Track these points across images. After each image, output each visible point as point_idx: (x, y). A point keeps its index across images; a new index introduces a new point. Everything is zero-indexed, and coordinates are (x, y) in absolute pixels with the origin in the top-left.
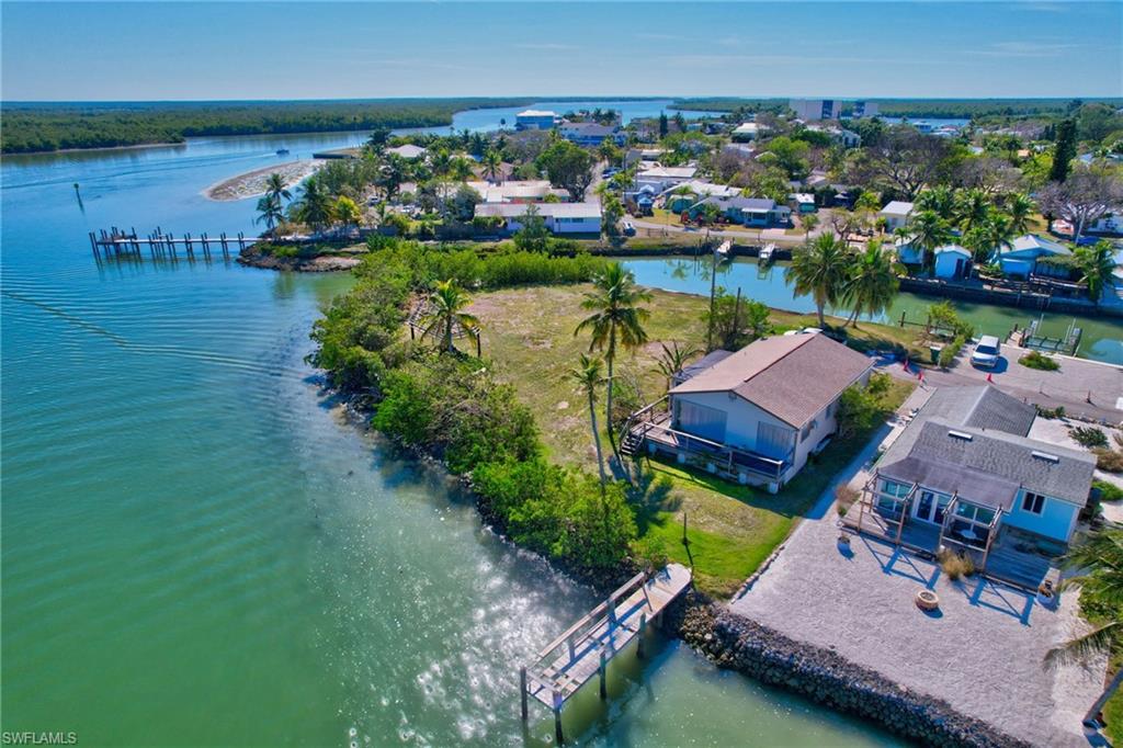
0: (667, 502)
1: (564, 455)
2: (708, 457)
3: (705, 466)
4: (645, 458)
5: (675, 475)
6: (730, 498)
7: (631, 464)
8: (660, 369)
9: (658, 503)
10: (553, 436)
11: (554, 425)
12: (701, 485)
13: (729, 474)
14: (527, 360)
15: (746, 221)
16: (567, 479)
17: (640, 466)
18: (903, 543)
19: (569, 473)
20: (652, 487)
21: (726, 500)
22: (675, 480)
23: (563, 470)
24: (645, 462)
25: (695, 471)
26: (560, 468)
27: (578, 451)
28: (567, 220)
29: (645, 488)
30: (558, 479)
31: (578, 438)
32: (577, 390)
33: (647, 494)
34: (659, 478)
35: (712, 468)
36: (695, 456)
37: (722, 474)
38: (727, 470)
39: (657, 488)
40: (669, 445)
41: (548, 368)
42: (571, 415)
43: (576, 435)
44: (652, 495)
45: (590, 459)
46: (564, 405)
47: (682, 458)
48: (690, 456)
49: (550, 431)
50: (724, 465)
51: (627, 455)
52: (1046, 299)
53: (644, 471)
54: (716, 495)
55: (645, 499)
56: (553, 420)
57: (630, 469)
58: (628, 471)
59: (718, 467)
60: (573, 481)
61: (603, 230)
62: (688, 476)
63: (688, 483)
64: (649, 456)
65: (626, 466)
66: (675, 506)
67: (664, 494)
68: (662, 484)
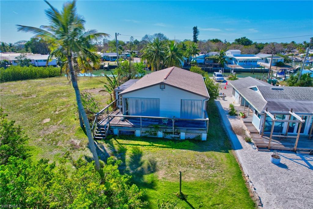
0: (145, 165)
1: (51, 151)
2: (157, 128)
3: (156, 134)
4: (113, 139)
5: (139, 145)
6: (184, 150)
7: (105, 145)
8: (105, 89)
9: (139, 169)
10: (40, 139)
11: (41, 132)
12: (160, 147)
13: (173, 136)
14: (20, 103)
15: (110, 59)
16: (56, 171)
17: (112, 145)
18: (300, 149)
19: (58, 164)
20: (128, 158)
21: (183, 152)
22: (140, 148)
23: (50, 163)
24: (114, 142)
25: (151, 139)
26: (46, 162)
27: (63, 145)
28: (41, 61)
29: (123, 159)
30: (46, 173)
31: (61, 137)
32: (55, 112)
33: (127, 163)
34: (129, 151)
35: (160, 134)
36: (148, 129)
37: (168, 136)
38: (172, 133)
39: (132, 157)
40: (128, 127)
41: (34, 105)
42: (53, 124)
43: (59, 135)
44: (131, 164)
45: (73, 149)
46: (48, 120)
47: (138, 133)
48: (144, 130)
49: (39, 136)
50: (169, 130)
51: (100, 139)
52: (212, 69)
53: (117, 148)
54: (174, 151)
55: (128, 168)
56: (40, 130)
57: (105, 148)
58: (105, 150)
59: (164, 132)
60: (64, 173)
61: (57, 64)
62: (148, 143)
63: (151, 148)
64: (115, 137)
65: (102, 147)
66: (153, 168)
67: (139, 160)
68: (134, 153)
